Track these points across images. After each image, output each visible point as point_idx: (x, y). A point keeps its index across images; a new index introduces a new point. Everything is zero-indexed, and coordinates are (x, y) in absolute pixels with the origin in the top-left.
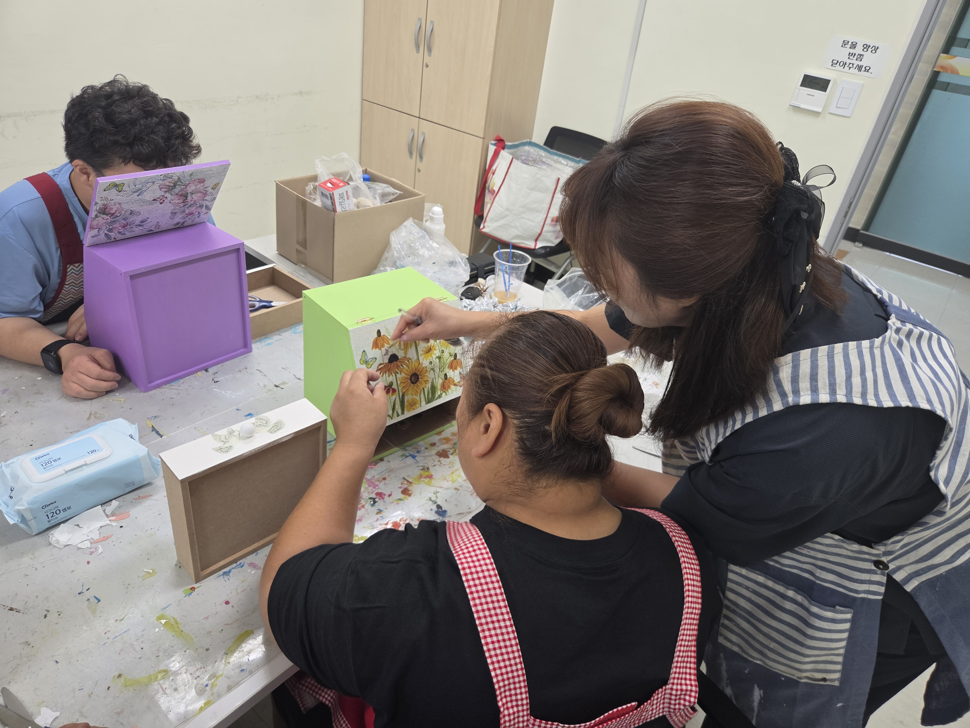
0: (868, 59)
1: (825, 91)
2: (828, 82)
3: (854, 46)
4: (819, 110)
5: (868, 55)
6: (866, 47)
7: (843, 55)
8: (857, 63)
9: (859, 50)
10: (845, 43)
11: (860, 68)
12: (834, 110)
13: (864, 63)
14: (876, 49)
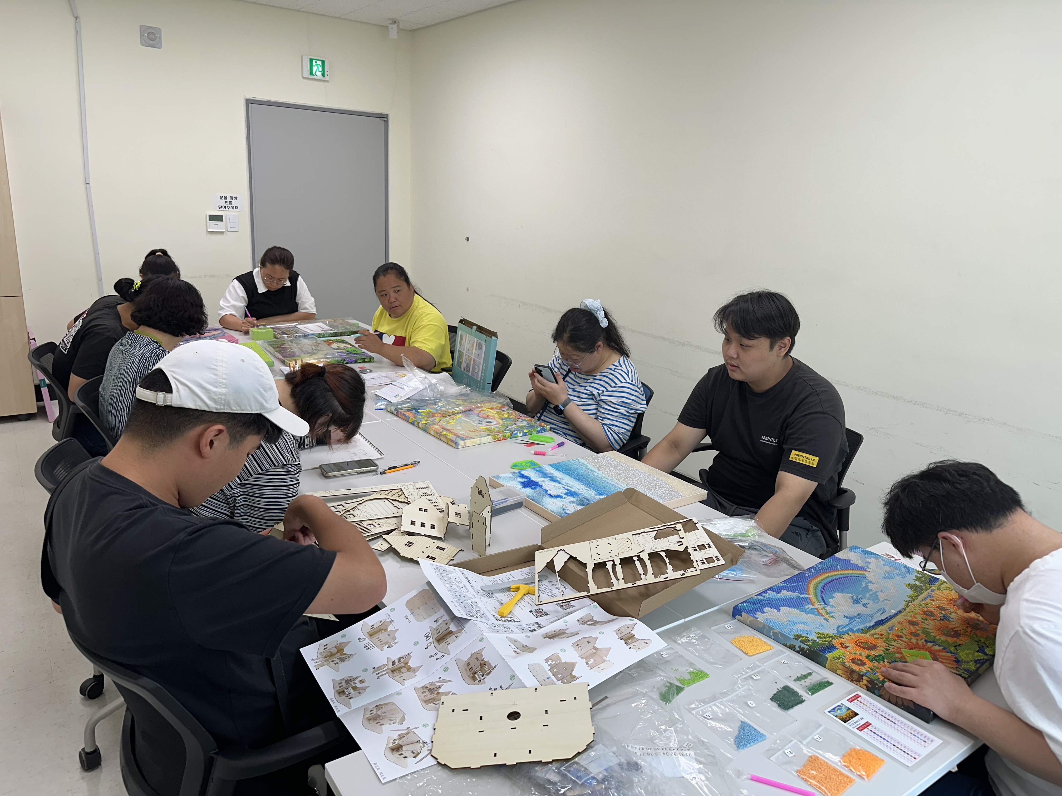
0: (235, 203)
1: (222, 221)
2: (222, 216)
3: (226, 198)
4: (224, 230)
5: (233, 201)
6: (231, 198)
7: (222, 203)
9: (229, 200)
10: (221, 197)
11: (233, 208)
12: (230, 229)
14: (236, 198)
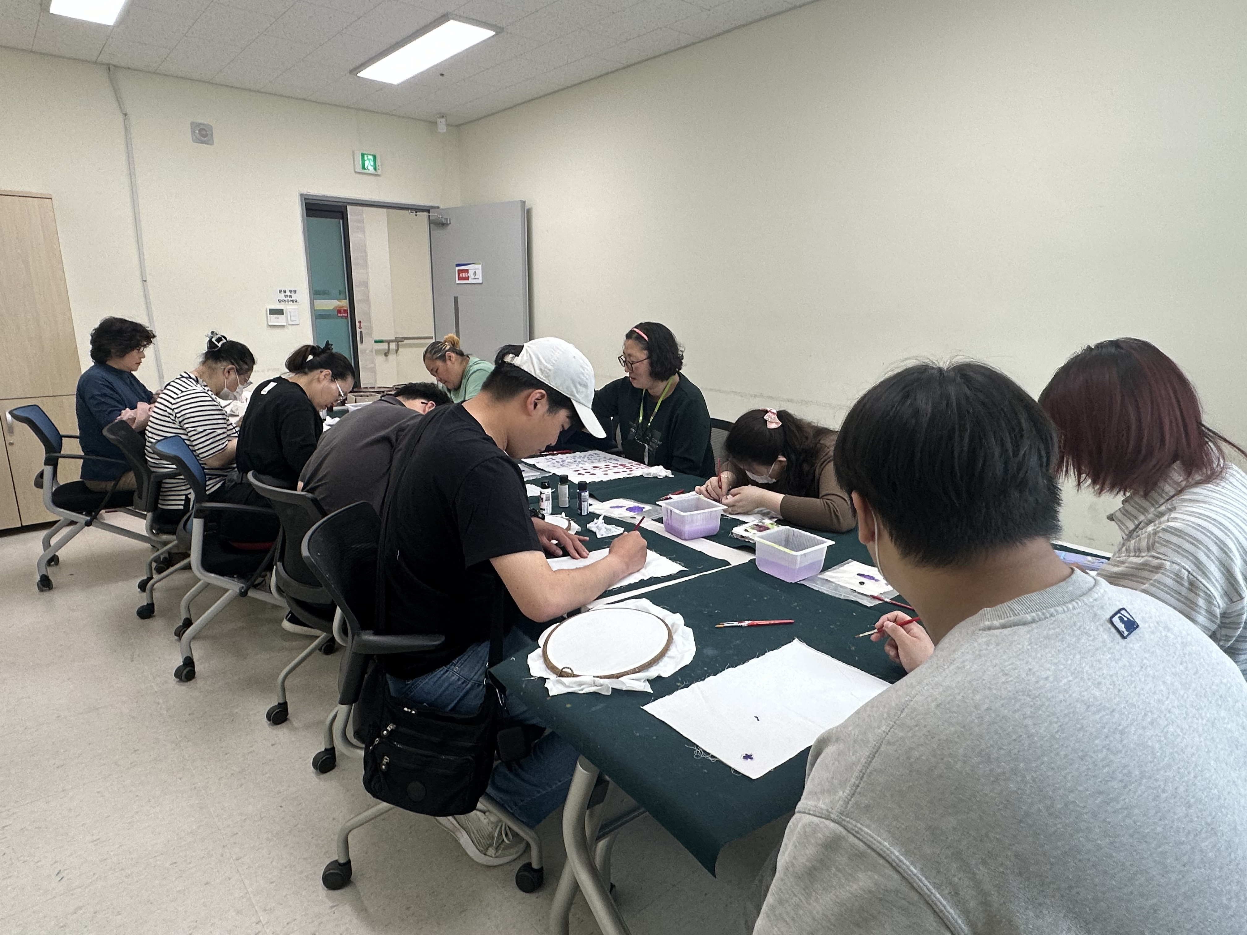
0: (294, 297)
1: (283, 314)
2: (282, 310)
3: (285, 292)
4: (285, 324)
5: (293, 294)
6: (291, 291)
7: (282, 296)
8: (290, 299)
9: (288, 293)
10: (280, 291)
11: (292, 301)
12: (290, 323)
13: (293, 298)
14: (295, 292)
